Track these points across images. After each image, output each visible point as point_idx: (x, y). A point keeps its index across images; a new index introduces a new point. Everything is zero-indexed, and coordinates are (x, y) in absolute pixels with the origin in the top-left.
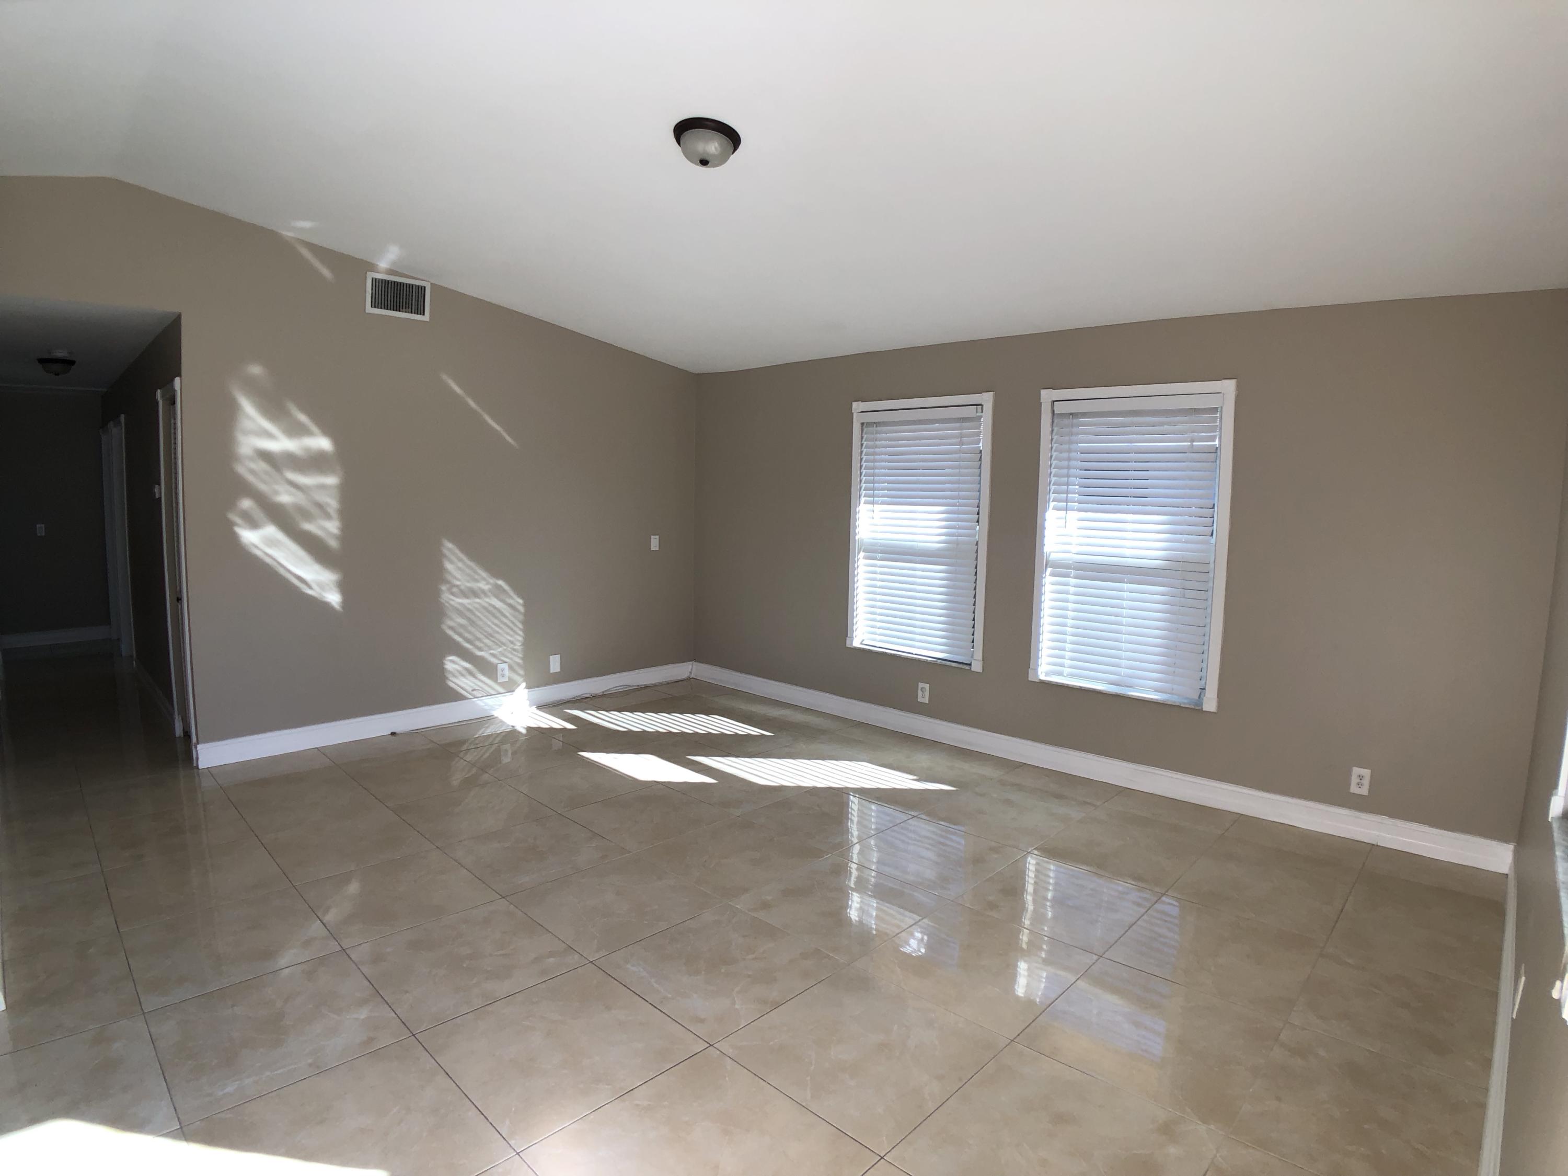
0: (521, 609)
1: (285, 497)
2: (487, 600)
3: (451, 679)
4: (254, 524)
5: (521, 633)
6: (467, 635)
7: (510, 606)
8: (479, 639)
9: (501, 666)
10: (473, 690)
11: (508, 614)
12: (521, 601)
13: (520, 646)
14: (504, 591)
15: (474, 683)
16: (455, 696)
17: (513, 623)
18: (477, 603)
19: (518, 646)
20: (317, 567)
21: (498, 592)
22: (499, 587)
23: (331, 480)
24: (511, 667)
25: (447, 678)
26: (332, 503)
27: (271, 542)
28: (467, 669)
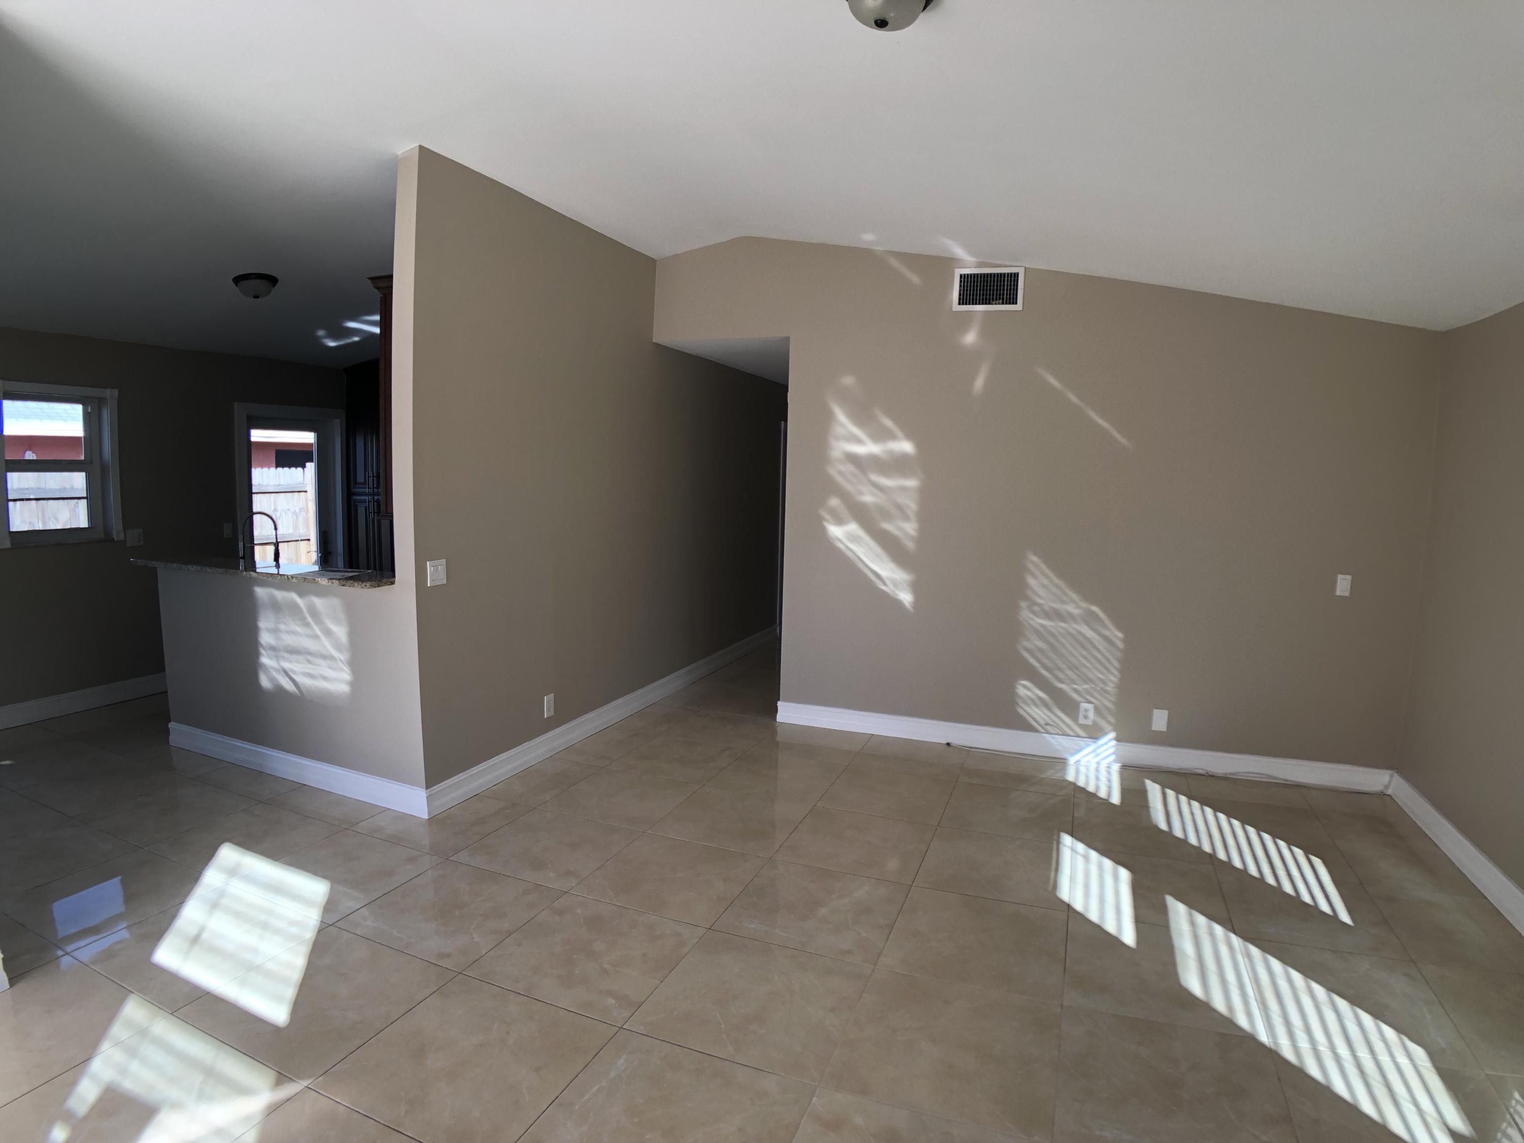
0: (1120, 645)
1: (868, 498)
2: (1076, 626)
3: (1020, 704)
4: (840, 522)
5: (1116, 673)
6: (1045, 661)
7: (1106, 639)
8: (1060, 669)
9: (1084, 705)
10: (1047, 724)
11: (1100, 647)
12: (1120, 635)
13: (1113, 688)
14: (1100, 621)
15: (1048, 716)
16: (1024, 725)
17: (1108, 660)
18: (1062, 627)
19: (1110, 688)
20: (892, 566)
21: (1090, 619)
22: (1093, 613)
23: (912, 483)
24: (1097, 710)
25: (1017, 704)
26: (912, 506)
27: (854, 538)
28: (1040, 698)
